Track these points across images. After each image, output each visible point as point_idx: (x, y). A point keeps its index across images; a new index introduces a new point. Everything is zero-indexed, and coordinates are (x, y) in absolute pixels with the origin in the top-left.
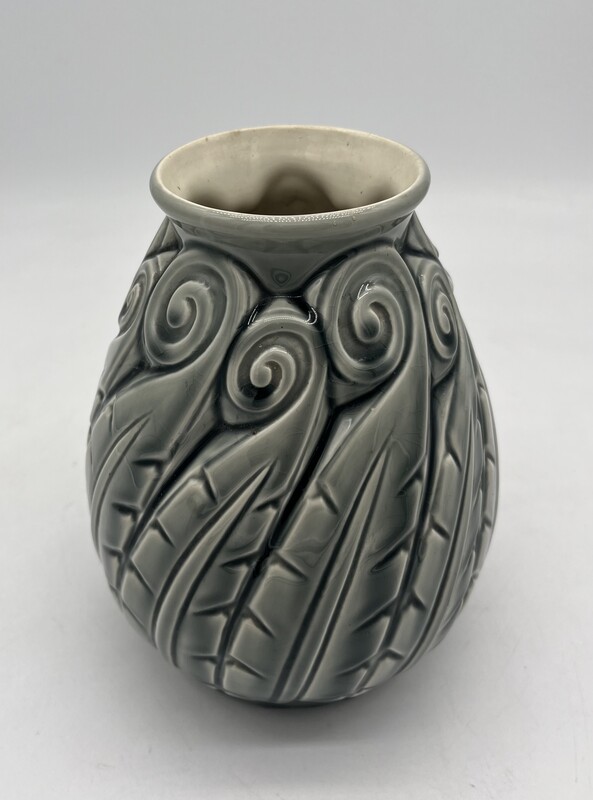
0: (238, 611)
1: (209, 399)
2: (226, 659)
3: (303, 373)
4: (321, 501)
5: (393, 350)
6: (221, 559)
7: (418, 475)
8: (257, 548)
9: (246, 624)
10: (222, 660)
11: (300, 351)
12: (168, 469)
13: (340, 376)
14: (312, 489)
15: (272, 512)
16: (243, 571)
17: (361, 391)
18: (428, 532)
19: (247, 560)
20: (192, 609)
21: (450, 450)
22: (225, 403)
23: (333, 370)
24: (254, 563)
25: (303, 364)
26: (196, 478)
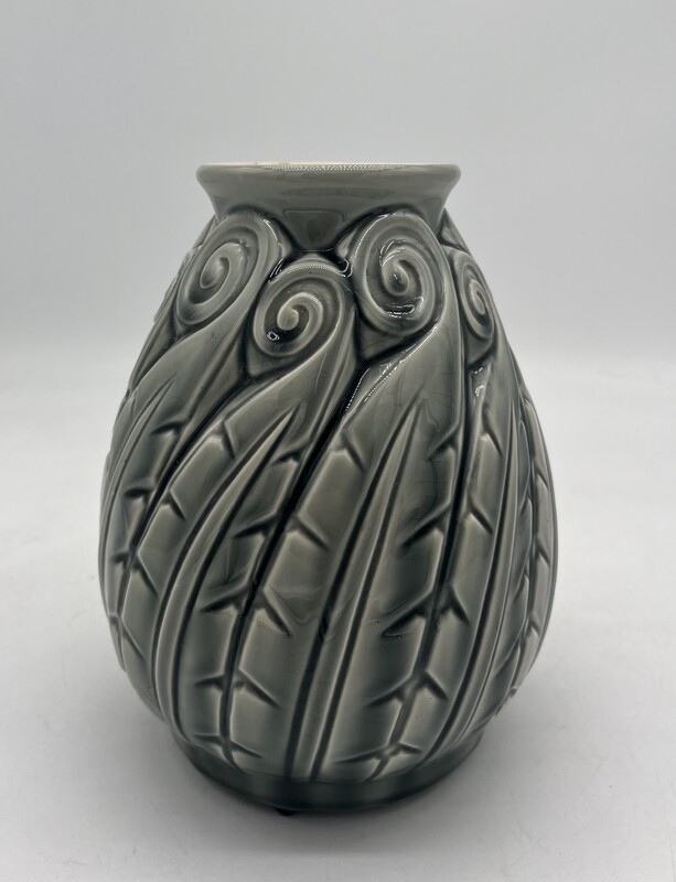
0: (251, 599)
1: (235, 348)
2: (235, 679)
3: (330, 319)
4: (345, 453)
5: (423, 305)
6: (235, 529)
7: (451, 441)
8: (274, 511)
9: (260, 615)
10: (229, 683)
11: (328, 297)
12: (187, 431)
13: (368, 323)
14: (336, 439)
15: (292, 465)
16: (259, 540)
17: (390, 343)
18: (466, 516)
19: (263, 528)
20: (200, 603)
21: (487, 429)
22: (251, 351)
23: (360, 316)
24: (272, 532)
25: (330, 309)
26: (215, 433)
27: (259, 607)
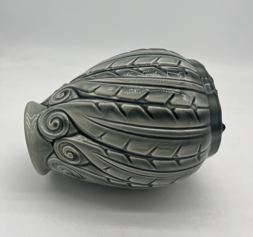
1: (82, 167)
2: (175, 157)
4: (103, 137)
6: (130, 164)
9: (153, 154)
10: (177, 158)
11: (63, 145)
13: (67, 133)
14: (99, 140)
15: (109, 151)
16: (132, 158)
17: (72, 126)
19: (128, 157)
20: (155, 170)
22: (82, 164)
23: (65, 136)
24: (129, 154)
25: (65, 144)
26: (106, 171)
27: (151, 155)
